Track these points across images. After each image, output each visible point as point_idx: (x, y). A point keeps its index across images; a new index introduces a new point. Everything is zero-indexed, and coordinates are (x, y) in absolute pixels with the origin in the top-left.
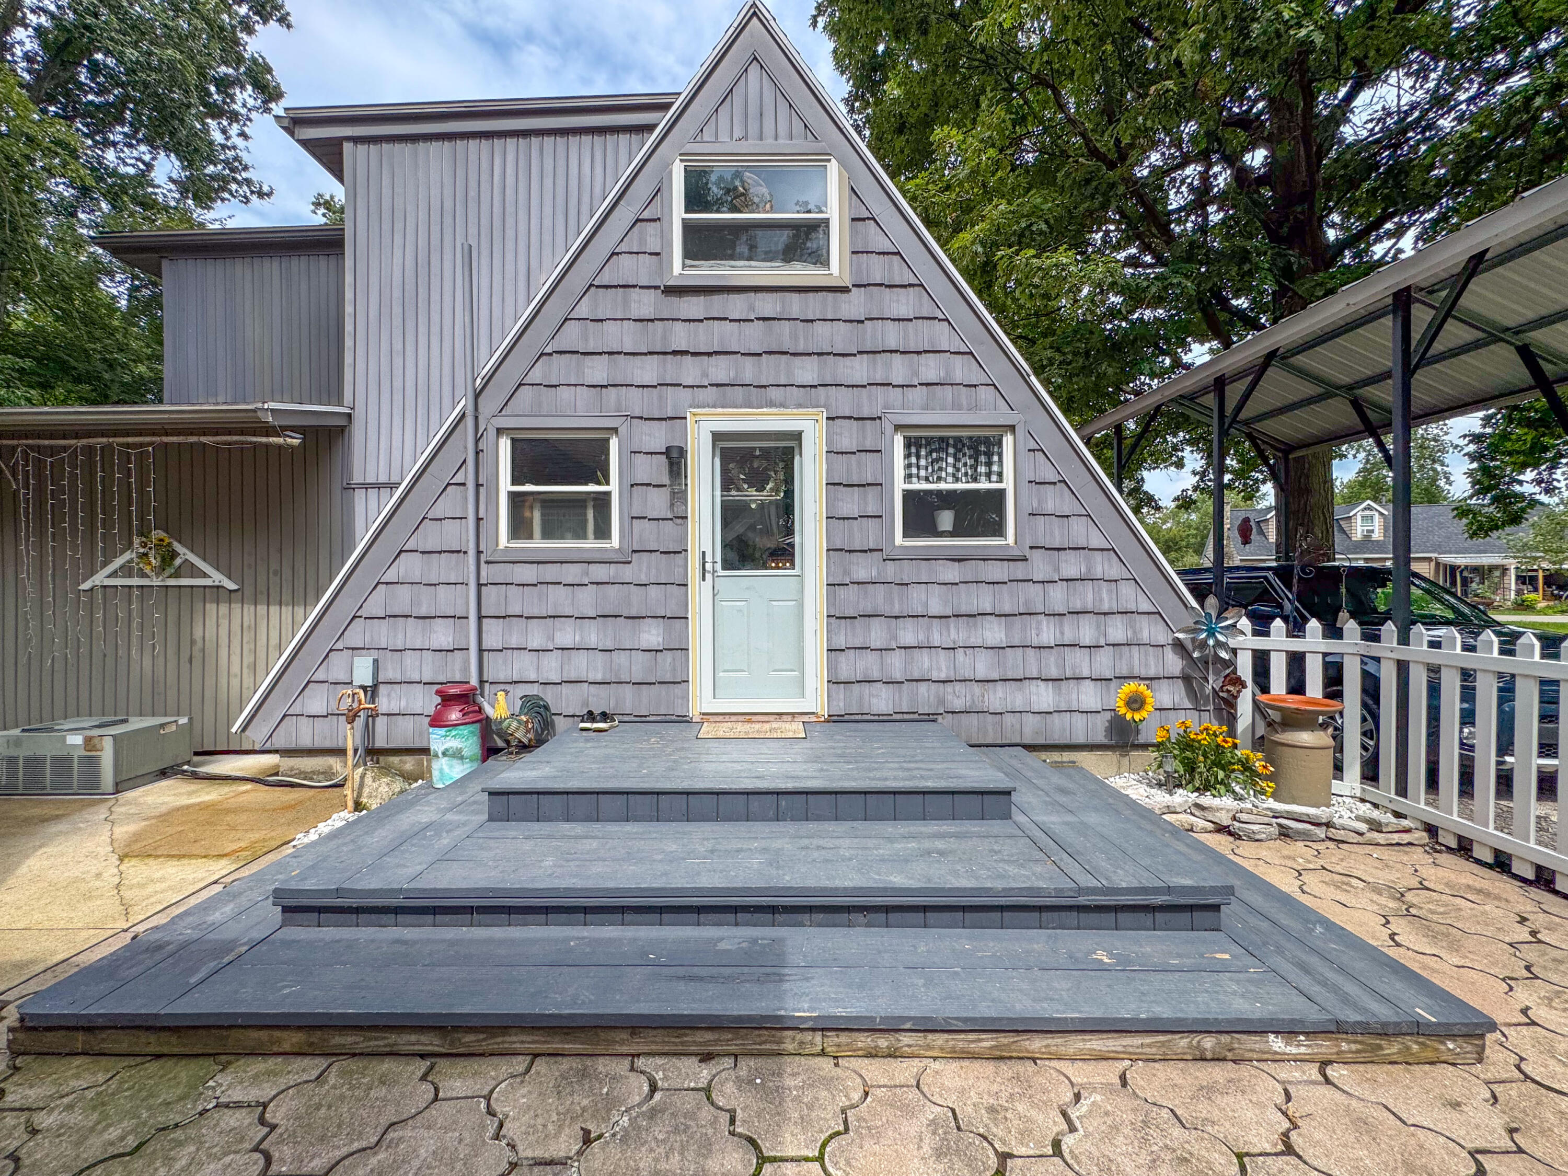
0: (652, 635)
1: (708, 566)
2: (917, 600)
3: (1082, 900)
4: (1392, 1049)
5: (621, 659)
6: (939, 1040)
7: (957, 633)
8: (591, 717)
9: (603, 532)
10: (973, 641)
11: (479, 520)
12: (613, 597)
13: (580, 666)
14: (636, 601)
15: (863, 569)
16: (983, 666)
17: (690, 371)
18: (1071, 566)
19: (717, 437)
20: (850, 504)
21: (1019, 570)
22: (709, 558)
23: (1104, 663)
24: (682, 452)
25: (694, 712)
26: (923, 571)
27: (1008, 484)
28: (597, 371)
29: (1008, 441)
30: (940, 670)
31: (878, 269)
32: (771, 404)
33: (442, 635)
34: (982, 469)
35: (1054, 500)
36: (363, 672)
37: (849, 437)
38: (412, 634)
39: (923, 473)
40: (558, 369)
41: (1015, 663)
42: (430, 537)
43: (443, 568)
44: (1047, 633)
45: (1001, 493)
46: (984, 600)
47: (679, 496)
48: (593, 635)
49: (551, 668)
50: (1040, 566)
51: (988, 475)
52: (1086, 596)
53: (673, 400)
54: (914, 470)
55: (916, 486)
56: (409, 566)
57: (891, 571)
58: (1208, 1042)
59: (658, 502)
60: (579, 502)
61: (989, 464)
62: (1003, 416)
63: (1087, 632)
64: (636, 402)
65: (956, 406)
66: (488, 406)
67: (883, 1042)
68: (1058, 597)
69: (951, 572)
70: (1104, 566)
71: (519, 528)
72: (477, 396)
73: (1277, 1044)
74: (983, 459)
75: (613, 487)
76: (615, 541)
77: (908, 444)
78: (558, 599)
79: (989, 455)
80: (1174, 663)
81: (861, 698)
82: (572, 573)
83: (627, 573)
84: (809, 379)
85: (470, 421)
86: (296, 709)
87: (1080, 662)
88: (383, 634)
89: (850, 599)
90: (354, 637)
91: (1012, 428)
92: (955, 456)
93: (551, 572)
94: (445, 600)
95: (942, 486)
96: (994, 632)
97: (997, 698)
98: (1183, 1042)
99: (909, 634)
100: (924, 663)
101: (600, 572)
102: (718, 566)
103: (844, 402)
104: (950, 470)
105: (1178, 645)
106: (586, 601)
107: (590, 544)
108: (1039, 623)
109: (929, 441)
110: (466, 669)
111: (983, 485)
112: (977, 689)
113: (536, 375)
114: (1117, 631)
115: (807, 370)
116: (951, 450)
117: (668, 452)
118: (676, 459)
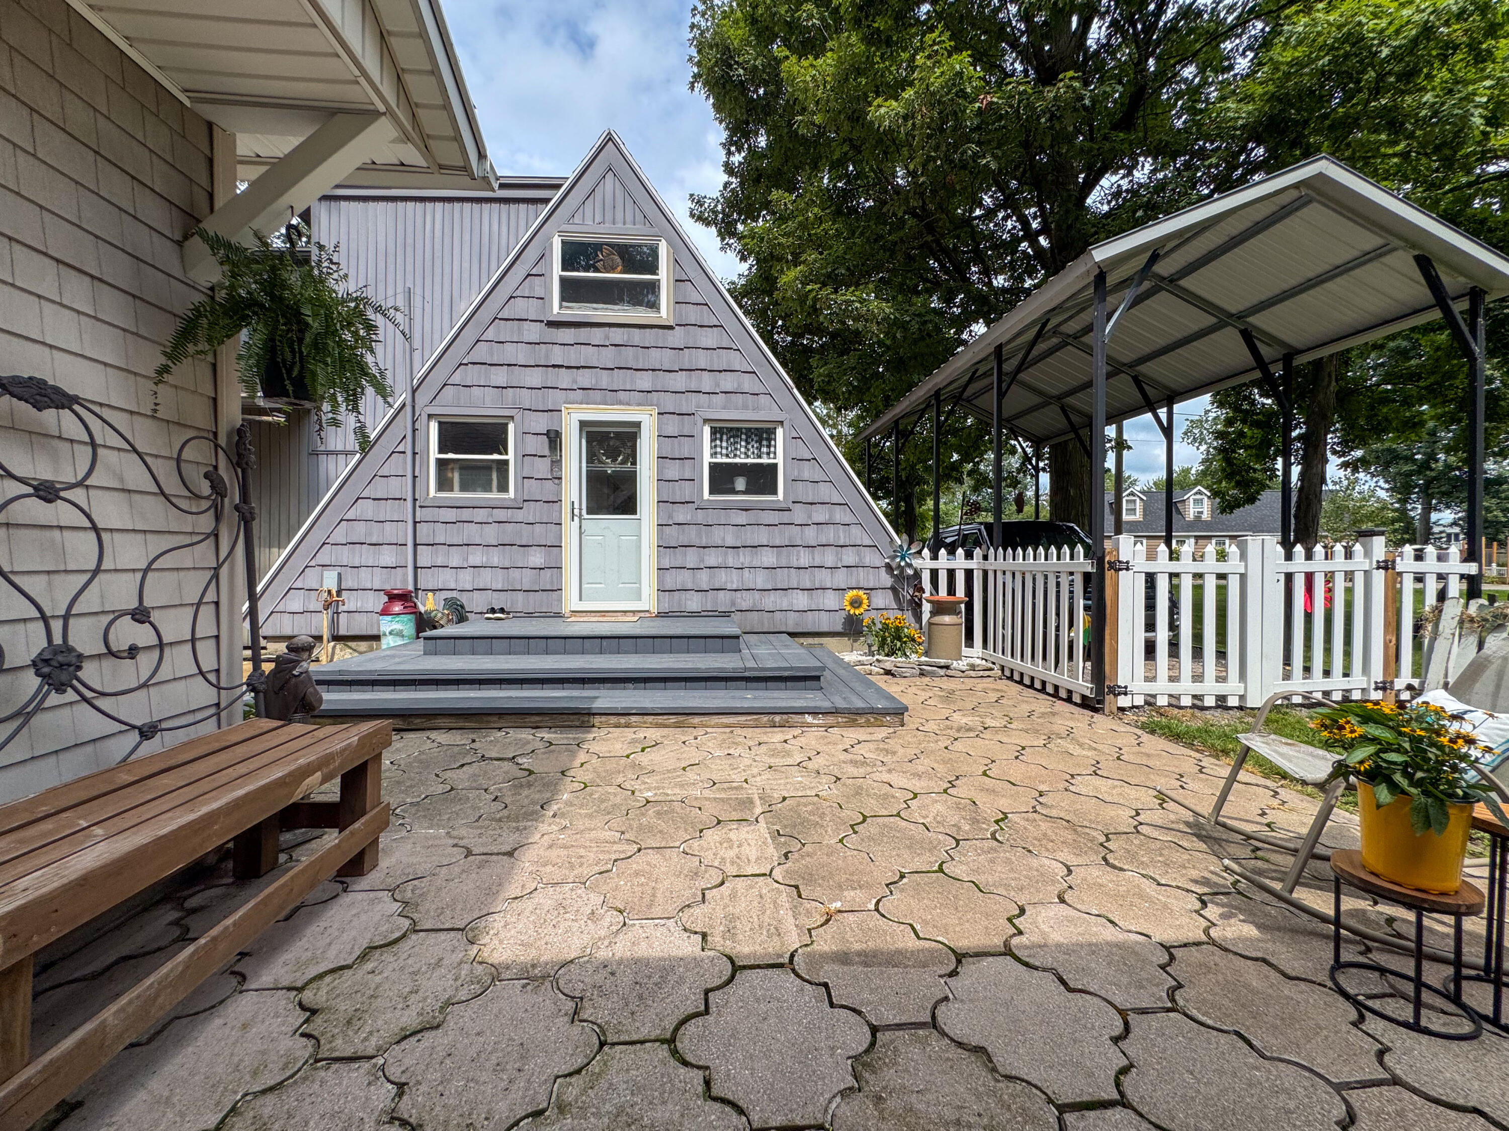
0: (537, 558)
1: (576, 512)
2: (719, 535)
3: (747, 674)
4: (862, 720)
5: (516, 574)
6: (650, 719)
7: (744, 558)
8: (493, 611)
9: (503, 487)
10: (754, 564)
11: (415, 477)
12: (509, 533)
13: (486, 578)
14: (526, 535)
15: (682, 514)
16: (760, 580)
17: (564, 378)
18: (820, 514)
19: (583, 424)
20: (673, 471)
21: (785, 517)
22: (576, 506)
23: (840, 579)
24: (558, 434)
25: (566, 610)
26: (722, 517)
27: (780, 460)
28: (500, 377)
29: (780, 432)
30: (732, 582)
31: (693, 314)
32: (620, 403)
33: (388, 557)
34: (764, 450)
35: (808, 471)
36: (330, 581)
37: (673, 426)
38: (366, 556)
39: (724, 451)
40: (471, 375)
41: (782, 578)
42: (379, 489)
43: (388, 510)
44: (804, 558)
45: (775, 466)
46: (761, 536)
47: (557, 463)
48: (496, 557)
49: (466, 580)
50: (799, 515)
51: (768, 454)
52: (829, 535)
53: (552, 399)
54: (719, 450)
55: (720, 460)
56: (366, 509)
57: (700, 517)
58: (777, 718)
59: (542, 467)
60: (486, 467)
61: (769, 446)
62: (776, 415)
63: (829, 557)
64: (527, 399)
65: (745, 407)
66: (422, 398)
67: (623, 720)
68: (811, 535)
69: (742, 518)
70: (840, 515)
71: (444, 484)
72: (414, 392)
73: (809, 719)
74: (765, 443)
75: (510, 456)
76: (512, 494)
77: (714, 431)
78: (471, 533)
79: (769, 440)
80: (888, 581)
81: (680, 600)
82: (481, 515)
83: (519, 515)
84: (647, 386)
85: (408, 408)
86: (280, 608)
87: (824, 578)
88: (345, 555)
89: (674, 535)
90: (324, 557)
91: (782, 423)
92: (746, 441)
93: (466, 514)
94: (390, 532)
95: (737, 460)
96: (768, 558)
97: (771, 601)
98: (765, 719)
99: (712, 558)
100: (722, 579)
101: (501, 515)
102: (584, 512)
103: (670, 403)
104: (743, 450)
105: (889, 567)
106: (491, 534)
107: (494, 495)
108: (799, 552)
109: (731, 429)
110: (405, 581)
111: (765, 460)
112: (757, 595)
113: (457, 378)
114: (849, 557)
115: (645, 381)
116: (744, 437)
117: (548, 434)
118: (554, 438)
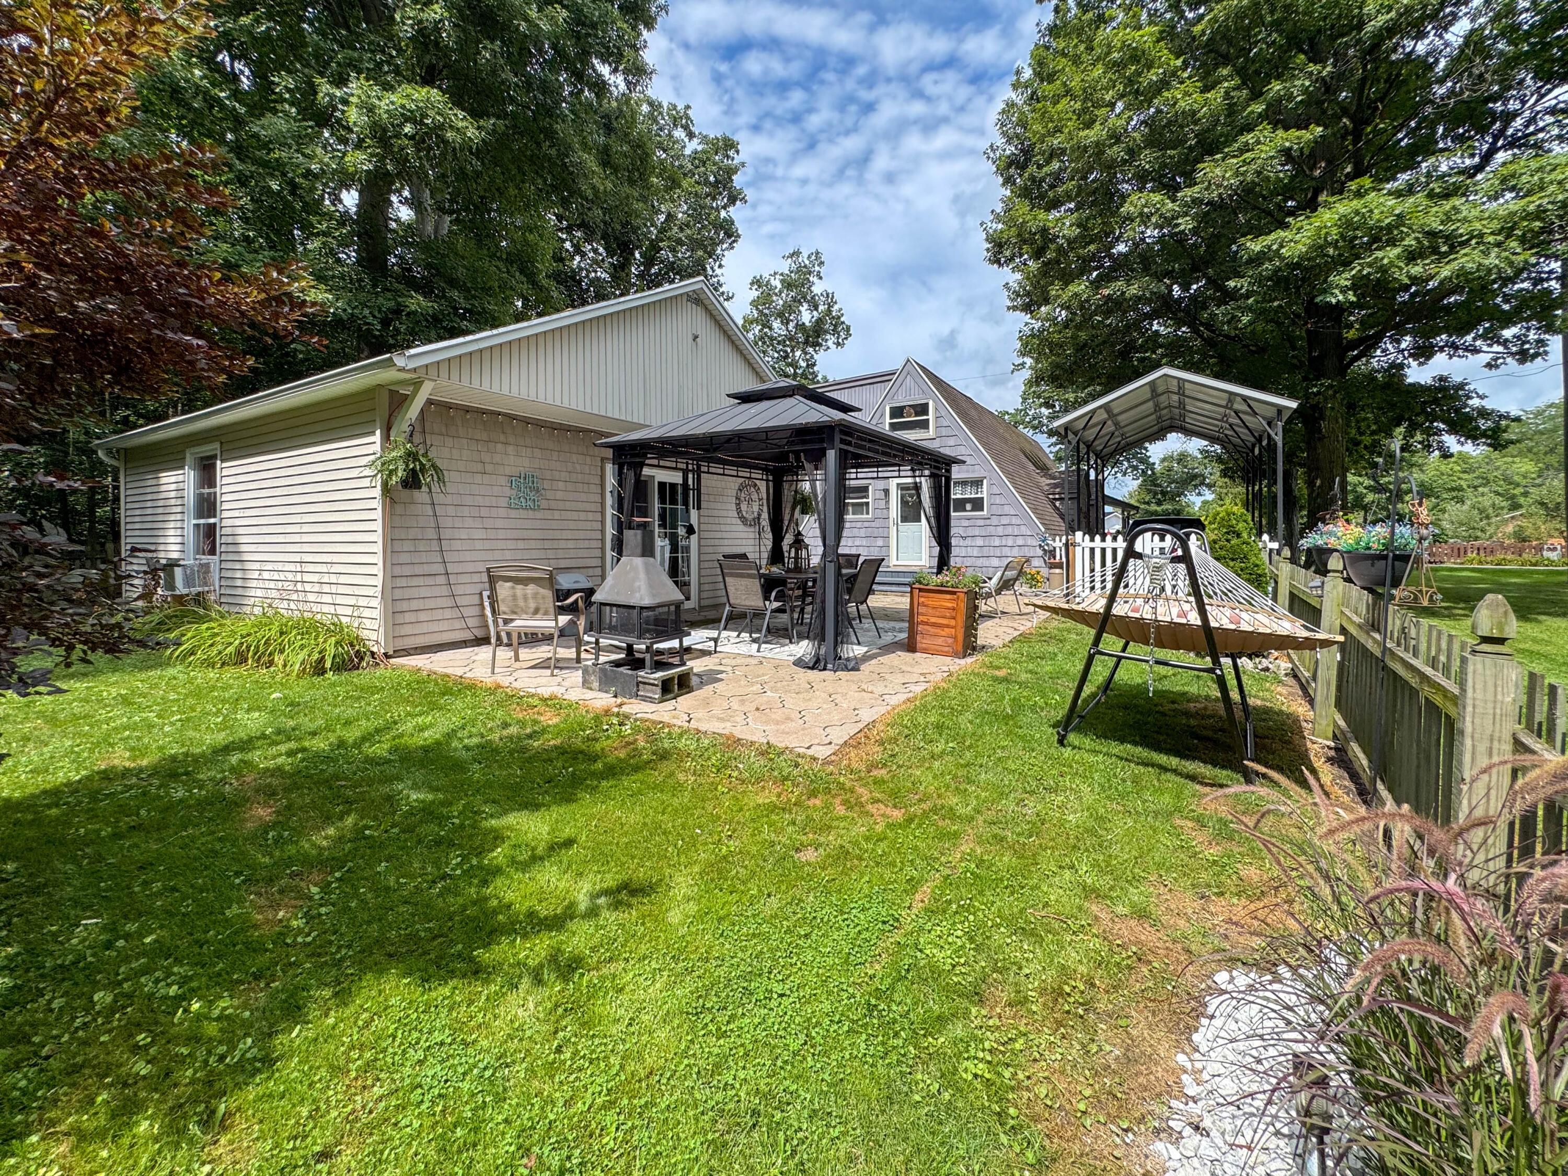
0: (880, 542)
1: (896, 522)
2: (956, 531)
5: (872, 549)
7: (968, 542)
9: (868, 513)
10: (973, 545)
12: (869, 532)
13: (861, 551)
14: (876, 532)
16: (975, 552)
18: (1005, 520)
19: (898, 484)
21: (988, 522)
22: (896, 519)
23: (1015, 552)
24: (888, 490)
25: (891, 565)
26: (958, 523)
27: (985, 495)
29: (985, 481)
30: (961, 553)
31: (944, 432)
34: (979, 490)
35: (998, 500)
39: (961, 492)
41: (986, 551)
44: (997, 542)
45: (983, 498)
46: (977, 532)
47: (888, 502)
48: (864, 542)
50: (995, 521)
51: (981, 492)
52: (1009, 530)
54: (958, 491)
55: (958, 496)
59: (882, 504)
60: (861, 504)
61: (981, 488)
62: (983, 474)
63: (1010, 542)
65: (969, 471)
68: (1000, 531)
69: (966, 523)
70: (1015, 520)
74: (979, 487)
75: (870, 500)
76: (871, 515)
77: (955, 483)
78: (855, 532)
79: (981, 485)
80: (1040, 553)
82: (859, 525)
83: (873, 524)
91: (986, 477)
92: (971, 486)
93: (854, 525)
95: (967, 496)
96: (979, 542)
97: (979, 562)
100: (957, 551)
101: (866, 525)
102: (899, 522)
104: (970, 490)
105: (1040, 546)
106: (863, 533)
107: (865, 516)
108: (994, 539)
109: (963, 482)
111: (980, 495)
112: (974, 559)
114: (1020, 541)
116: (969, 485)
117: (884, 490)
118: (886, 492)
